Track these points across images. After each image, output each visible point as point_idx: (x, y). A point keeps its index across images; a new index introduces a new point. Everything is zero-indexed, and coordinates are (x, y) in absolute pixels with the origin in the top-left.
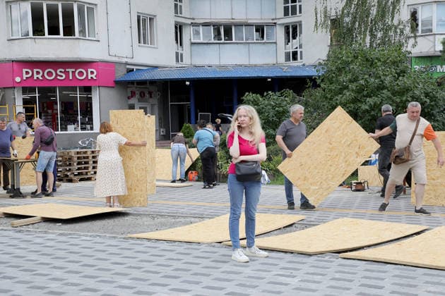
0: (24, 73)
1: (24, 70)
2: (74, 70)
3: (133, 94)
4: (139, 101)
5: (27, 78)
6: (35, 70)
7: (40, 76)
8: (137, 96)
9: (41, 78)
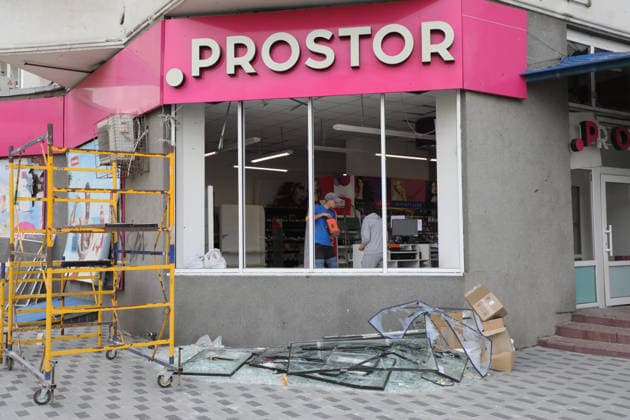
0: (196, 52)
1: (197, 43)
2: (366, 30)
3: (588, 134)
4: (607, 162)
5: (202, 70)
6: (232, 41)
7: (244, 61)
8: (602, 142)
9: (249, 69)
